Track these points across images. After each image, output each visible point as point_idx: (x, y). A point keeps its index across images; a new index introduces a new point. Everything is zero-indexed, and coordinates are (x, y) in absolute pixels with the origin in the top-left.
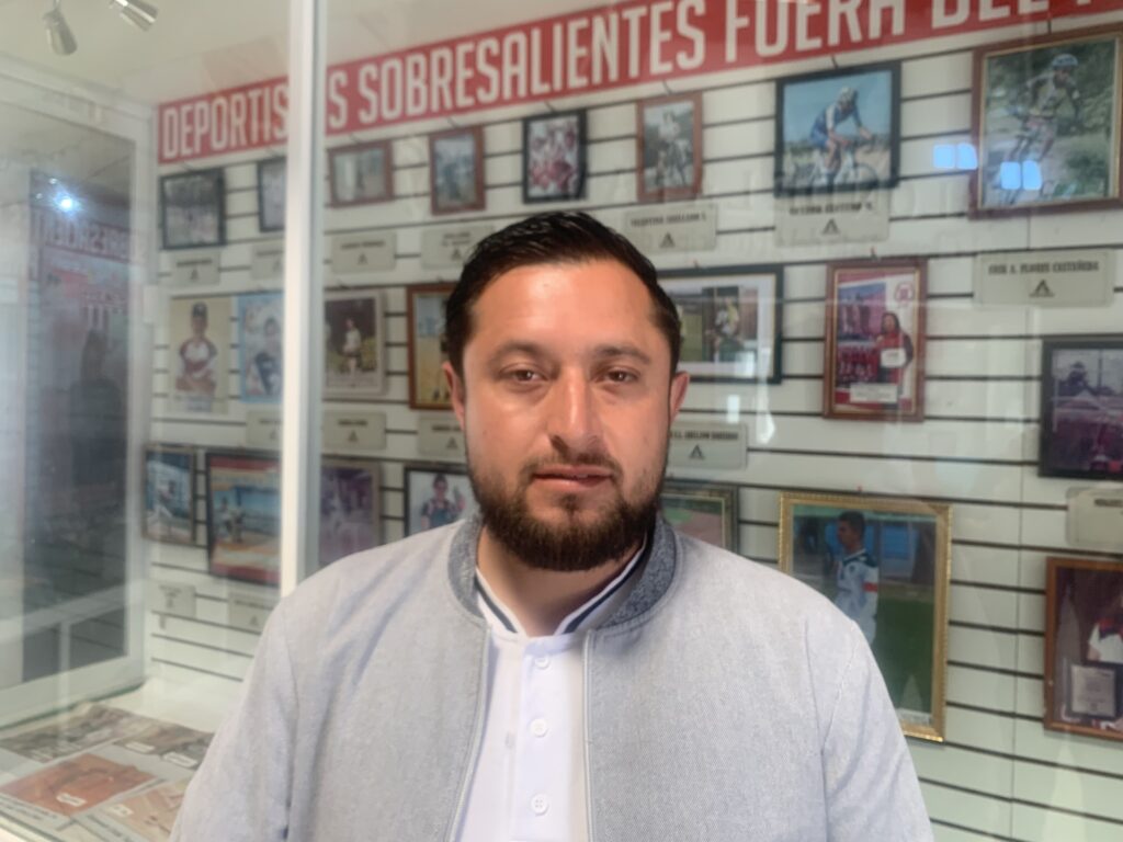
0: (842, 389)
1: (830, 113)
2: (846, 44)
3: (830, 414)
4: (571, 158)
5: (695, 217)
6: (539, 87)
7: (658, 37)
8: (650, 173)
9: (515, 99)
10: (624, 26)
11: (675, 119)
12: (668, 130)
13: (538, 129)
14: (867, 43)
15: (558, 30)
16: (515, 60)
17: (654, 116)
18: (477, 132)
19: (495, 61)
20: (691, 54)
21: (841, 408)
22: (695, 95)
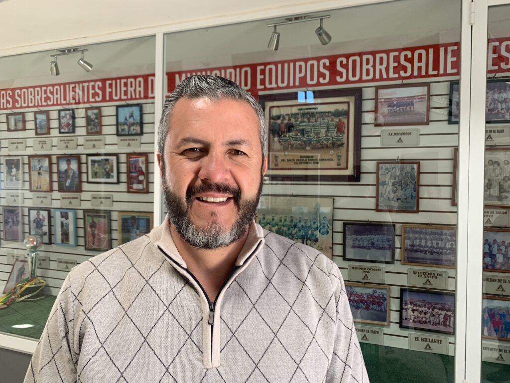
0: (131, 186)
1: (128, 116)
2: (131, 99)
3: (128, 192)
4: (71, 122)
5: (100, 140)
6: (63, 102)
7: (91, 91)
8: (89, 127)
9: (57, 105)
10: (83, 87)
11: (95, 114)
12: (93, 117)
13: (63, 113)
14: (136, 99)
15: (67, 86)
16: (57, 94)
17: (90, 113)
18: (47, 113)
19: (52, 93)
20: (99, 97)
21: (131, 190)
22: (99, 108)
